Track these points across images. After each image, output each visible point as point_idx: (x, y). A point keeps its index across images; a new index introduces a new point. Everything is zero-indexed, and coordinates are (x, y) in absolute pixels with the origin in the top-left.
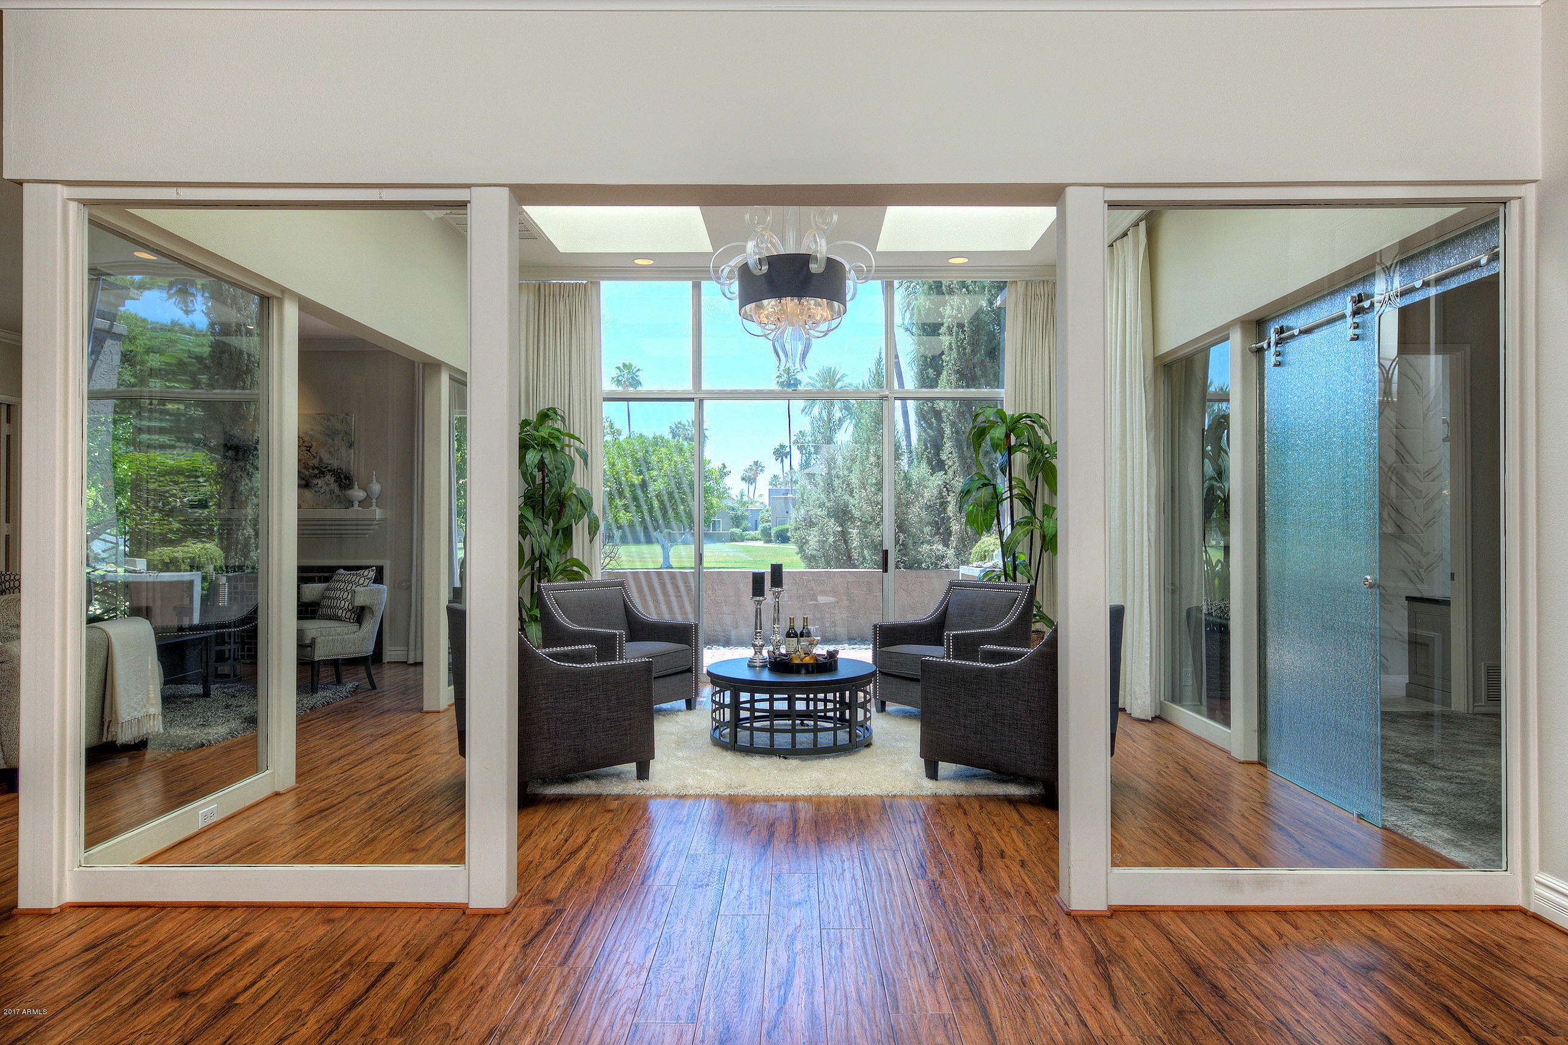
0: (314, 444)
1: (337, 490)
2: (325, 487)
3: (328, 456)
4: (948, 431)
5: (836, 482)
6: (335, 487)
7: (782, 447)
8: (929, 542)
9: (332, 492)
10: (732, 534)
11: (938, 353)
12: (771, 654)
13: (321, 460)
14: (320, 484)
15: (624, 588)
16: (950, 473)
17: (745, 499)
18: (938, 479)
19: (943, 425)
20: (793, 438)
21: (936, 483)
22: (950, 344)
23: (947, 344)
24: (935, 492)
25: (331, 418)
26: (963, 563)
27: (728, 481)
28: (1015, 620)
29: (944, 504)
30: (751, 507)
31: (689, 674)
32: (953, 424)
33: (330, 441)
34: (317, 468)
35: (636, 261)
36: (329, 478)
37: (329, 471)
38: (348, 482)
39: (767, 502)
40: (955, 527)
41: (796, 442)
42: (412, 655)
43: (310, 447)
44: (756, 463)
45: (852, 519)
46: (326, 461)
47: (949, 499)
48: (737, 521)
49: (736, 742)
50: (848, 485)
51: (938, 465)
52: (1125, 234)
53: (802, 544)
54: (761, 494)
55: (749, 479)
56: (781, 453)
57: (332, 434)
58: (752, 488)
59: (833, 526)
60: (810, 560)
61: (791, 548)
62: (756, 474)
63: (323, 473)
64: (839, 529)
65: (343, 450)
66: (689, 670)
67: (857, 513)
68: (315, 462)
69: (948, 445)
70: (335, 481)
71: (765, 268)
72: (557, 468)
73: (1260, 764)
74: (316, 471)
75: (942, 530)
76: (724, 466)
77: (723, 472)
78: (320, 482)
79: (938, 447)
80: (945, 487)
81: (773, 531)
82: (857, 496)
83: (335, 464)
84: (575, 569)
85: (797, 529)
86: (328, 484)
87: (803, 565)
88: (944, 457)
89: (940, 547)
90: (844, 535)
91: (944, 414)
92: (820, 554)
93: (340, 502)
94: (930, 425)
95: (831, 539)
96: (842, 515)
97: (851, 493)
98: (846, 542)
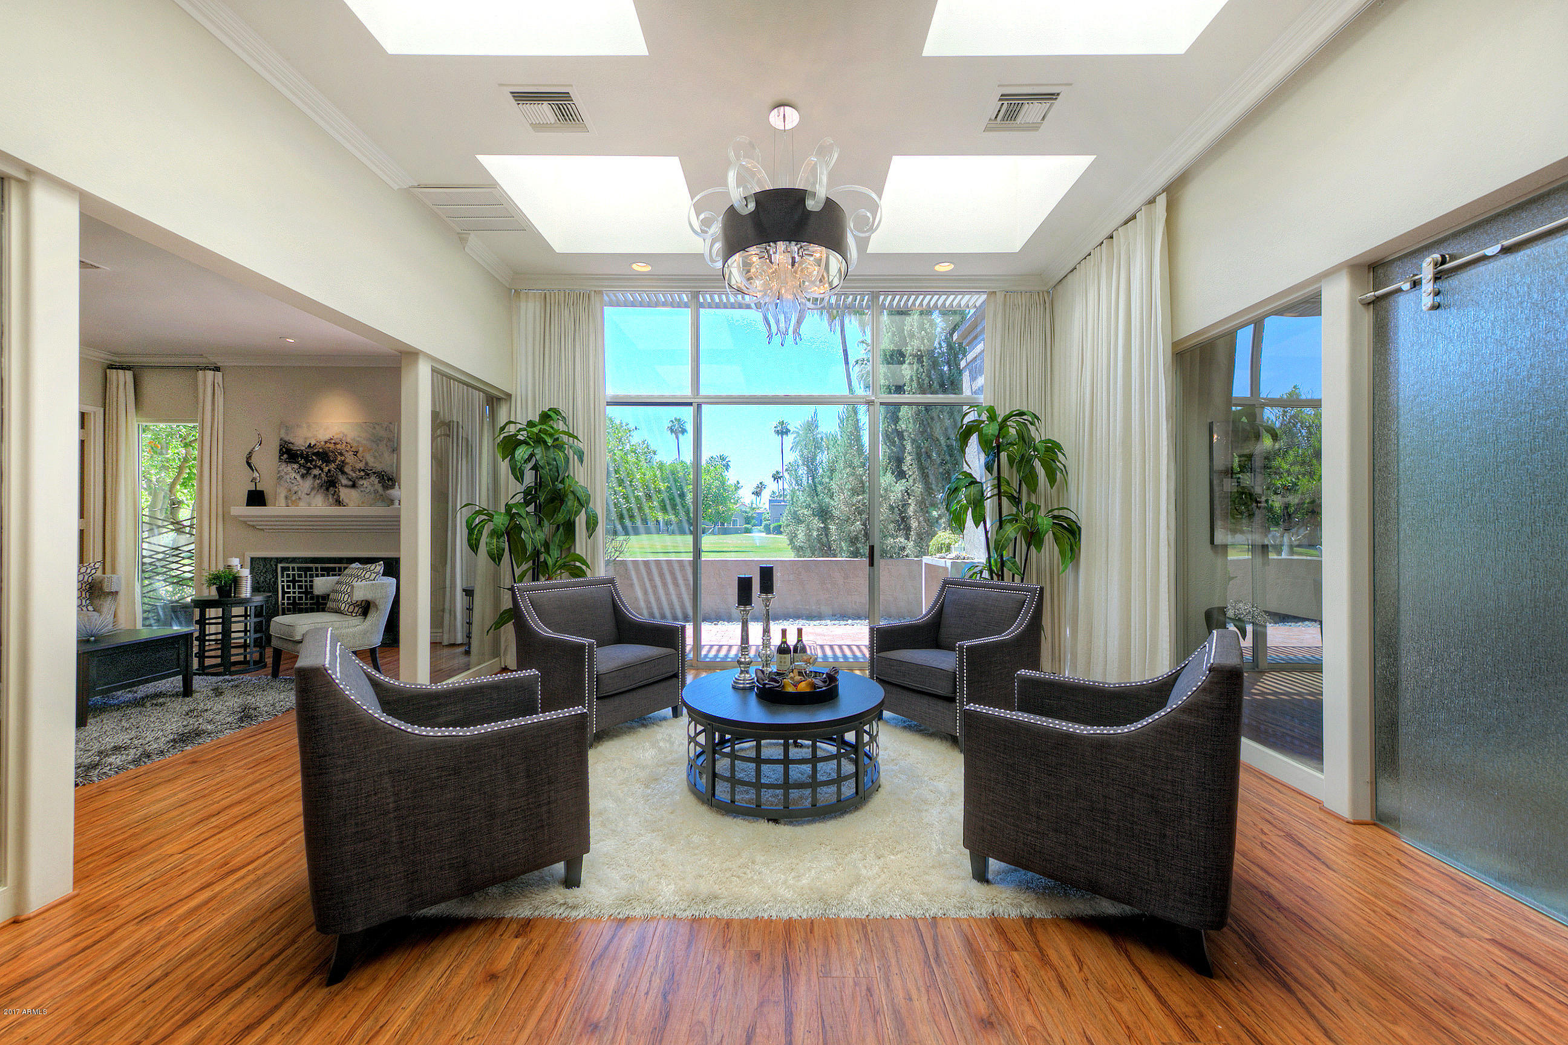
0: (361, 449)
1: (380, 489)
2: (369, 487)
3: (373, 460)
4: (909, 447)
5: (819, 488)
6: (379, 487)
7: (778, 472)
8: (892, 536)
9: (376, 492)
10: (746, 528)
11: (902, 384)
12: (760, 674)
13: (367, 464)
14: (365, 485)
15: (614, 586)
16: (911, 481)
17: (754, 506)
18: (900, 487)
19: (905, 442)
20: (785, 468)
21: (900, 488)
22: (911, 376)
23: (908, 377)
24: (900, 495)
25: (376, 426)
26: (926, 553)
27: (740, 492)
28: (1027, 626)
29: (906, 505)
30: (758, 511)
31: (675, 679)
32: (914, 441)
33: (375, 446)
34: (363, 470)
35: (635, 266)
36: (374, 479)
37: (374, 473)
38: (390, 483)
39: (768, 508)
40: (914, 524)
41: (786, 470)
42: (446, 637)
43: (357, 452)
44: (761, 483)
45: (832, 517)
46: (371, 464)
47: (910, 501)
48: (748, 520)
49: (713, 795)
50: (829, 490)
51: (901, 475)
52: (1134, 217)
53: (792, 538)
54: (764, 503)
55: (757, 493)
56: (777, 477)
57: (377, 440)
58: (758, 499)
59: (817, 523)
60: (798, 550)
61: (783, 539)
62: (761, 490)
63: (368, 475)
64: (822, 525)
65: (386, 455)
66: (676, 676)
67: (836, 513)
68: (361, 465)
69: (908, 459)
70: (379, 482)
71: (752, 206)
72: (549, 464)
73: (1375, 824)
74: (362, 473)
75: (903, 526)
76: (738, 483)
77: (737, 487)
78: (365, 483)
79: (899, 461)
80: (906, 492)
81: (772, 526)
82: (836, 499)
83: (379, 467)
84: (578, 564)
85: (788, 525)
86: (373, 485)
87: (793, 554)
88: (905, 468)
89: (902, 540)
90: (826, 529)
91: (905, 434)
92: (806, 545)
93: (383, 501)
94: (893, 443)
95: (815, 534)
96: (824, 514)
97: (831, 497)
98: (827, 535)
